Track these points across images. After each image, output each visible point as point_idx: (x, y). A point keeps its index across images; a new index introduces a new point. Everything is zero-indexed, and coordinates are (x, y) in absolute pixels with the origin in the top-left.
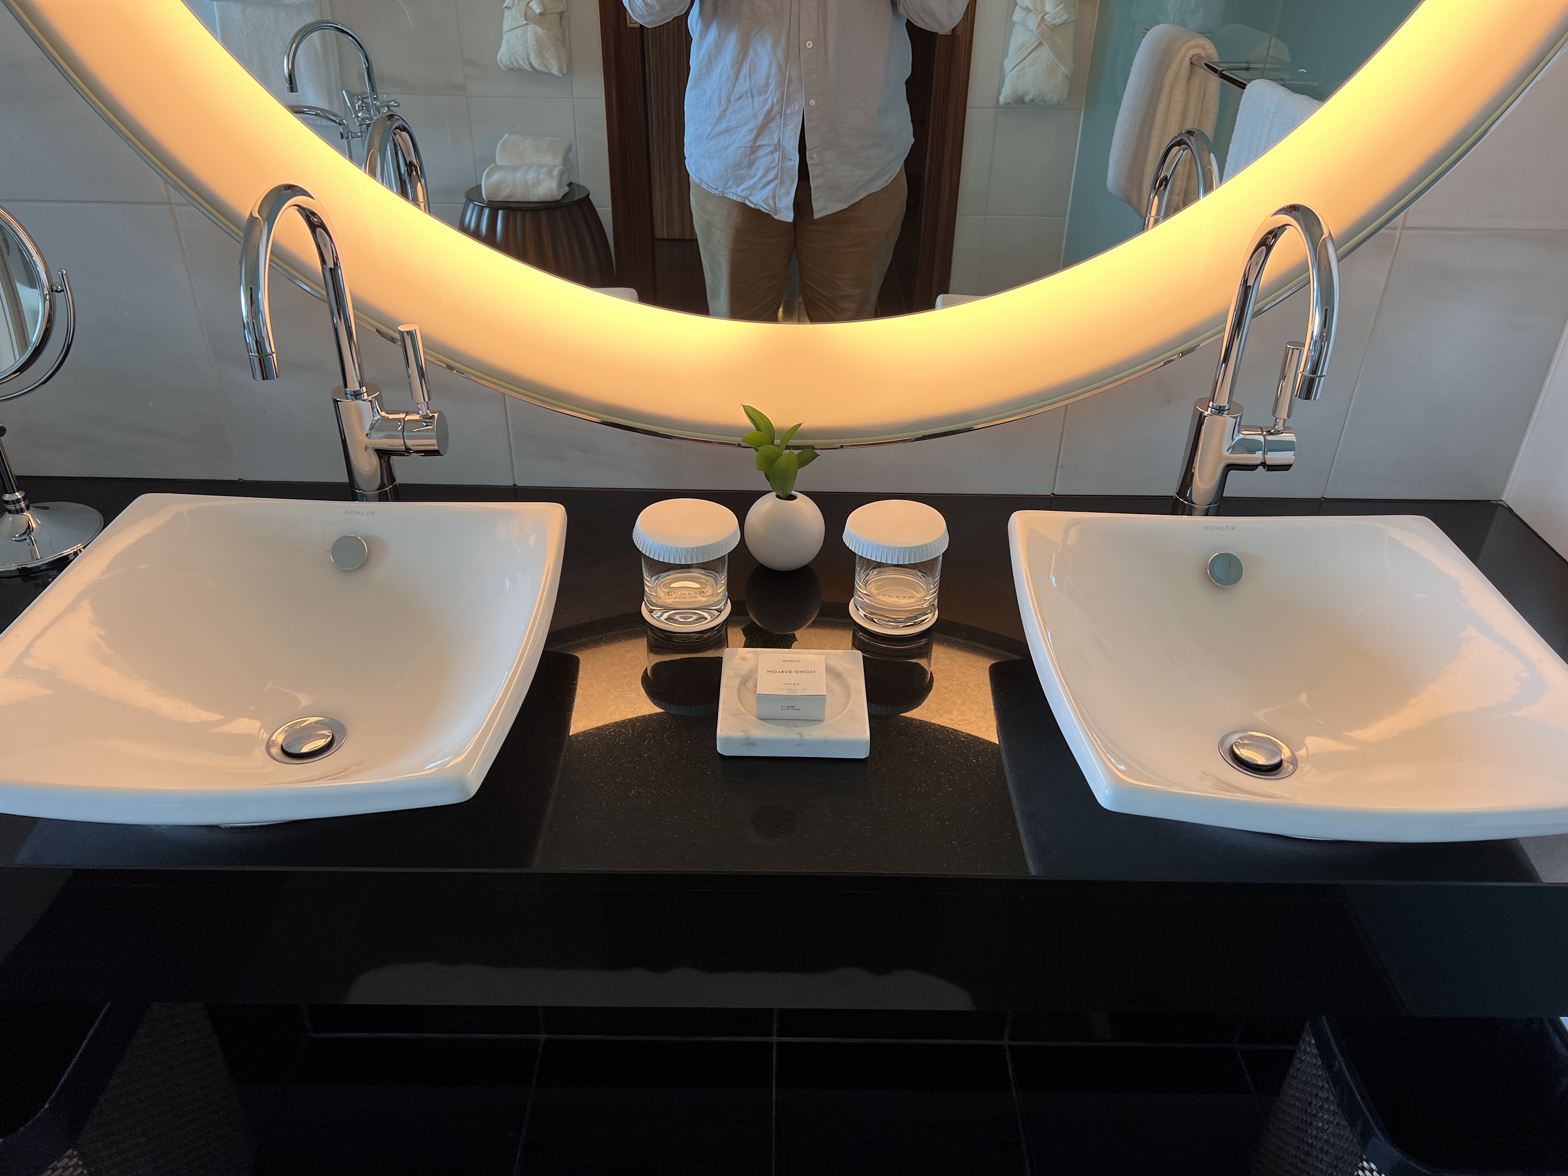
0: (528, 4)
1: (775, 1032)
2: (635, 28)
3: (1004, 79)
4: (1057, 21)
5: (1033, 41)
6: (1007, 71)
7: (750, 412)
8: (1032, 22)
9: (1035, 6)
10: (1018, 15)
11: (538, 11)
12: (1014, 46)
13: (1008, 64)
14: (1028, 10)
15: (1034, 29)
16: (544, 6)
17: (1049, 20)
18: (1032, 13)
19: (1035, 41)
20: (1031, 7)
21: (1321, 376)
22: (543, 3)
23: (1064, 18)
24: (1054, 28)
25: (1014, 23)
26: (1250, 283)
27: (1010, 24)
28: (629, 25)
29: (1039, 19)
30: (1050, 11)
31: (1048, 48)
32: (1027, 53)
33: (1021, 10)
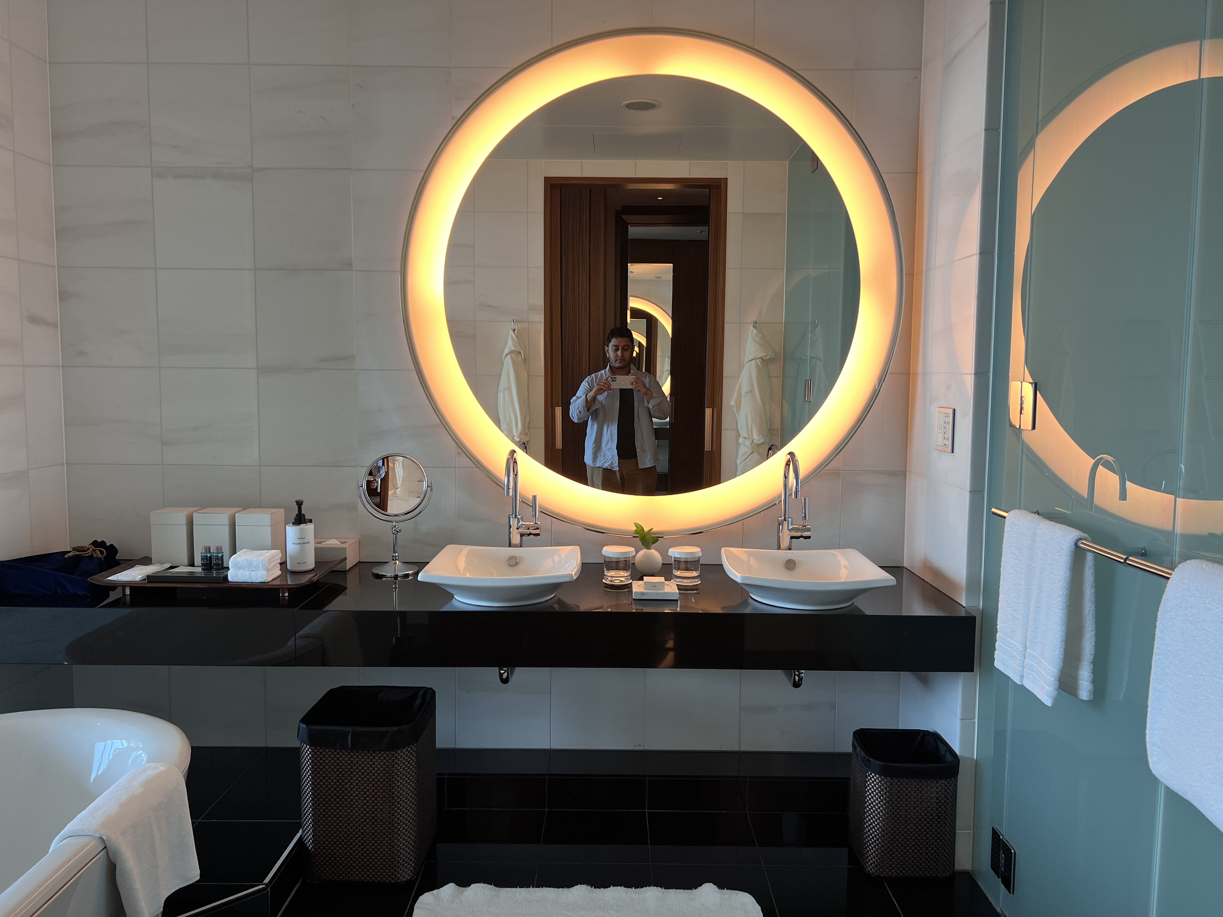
0: (513, 438)
1: (647, 808)
2: (559, 449)
3: (738, 468)
4: (760, 442)
5: (749, 450)
6: (738, 465)
7: (636, 525)
8: (748, 443)
9: (749, 436)
10: (741, 440)
11: (518, 440)
12: (740, 454)
13: (739, 461)
14: (745, 438)
15: (749, 446)
16: (520, 438)
17: (756, 442)
18: (747, 440)
19: (750, 451)
20: (747, 437)
21: (799, 491)
22: (520, 437)
23: (762, 441)
24: (758, 445)
25: (740, 444)
26: (786, 476)
27: (738, 445)
28: (557, 448)
29: (751, 441)
30: (756, 438)
31: (756, 453)
32: (747, 457)
33: (742, 438)
